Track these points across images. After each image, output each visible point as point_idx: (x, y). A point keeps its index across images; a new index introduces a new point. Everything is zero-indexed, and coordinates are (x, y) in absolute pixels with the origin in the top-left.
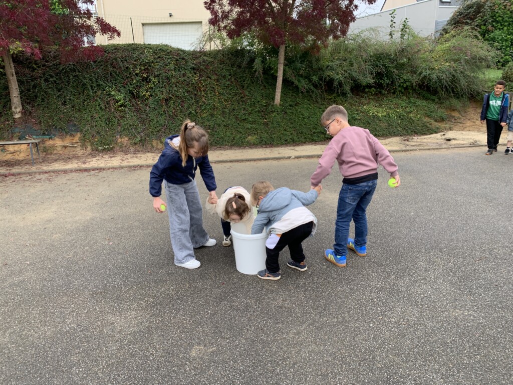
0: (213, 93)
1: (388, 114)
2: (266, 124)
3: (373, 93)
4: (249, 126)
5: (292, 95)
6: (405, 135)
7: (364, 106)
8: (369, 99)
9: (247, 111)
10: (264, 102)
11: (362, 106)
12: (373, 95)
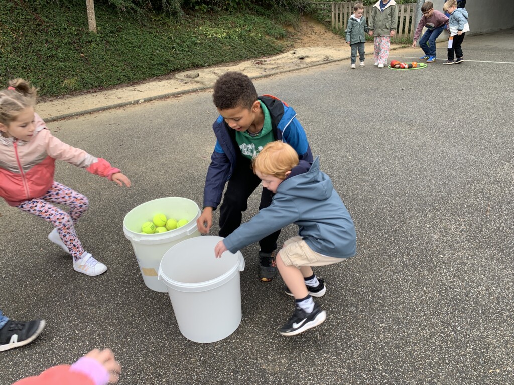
6: (254, 57)
7: (199, 27)
8: (202, 18)
11: (197, 27)
12: (205, 12)
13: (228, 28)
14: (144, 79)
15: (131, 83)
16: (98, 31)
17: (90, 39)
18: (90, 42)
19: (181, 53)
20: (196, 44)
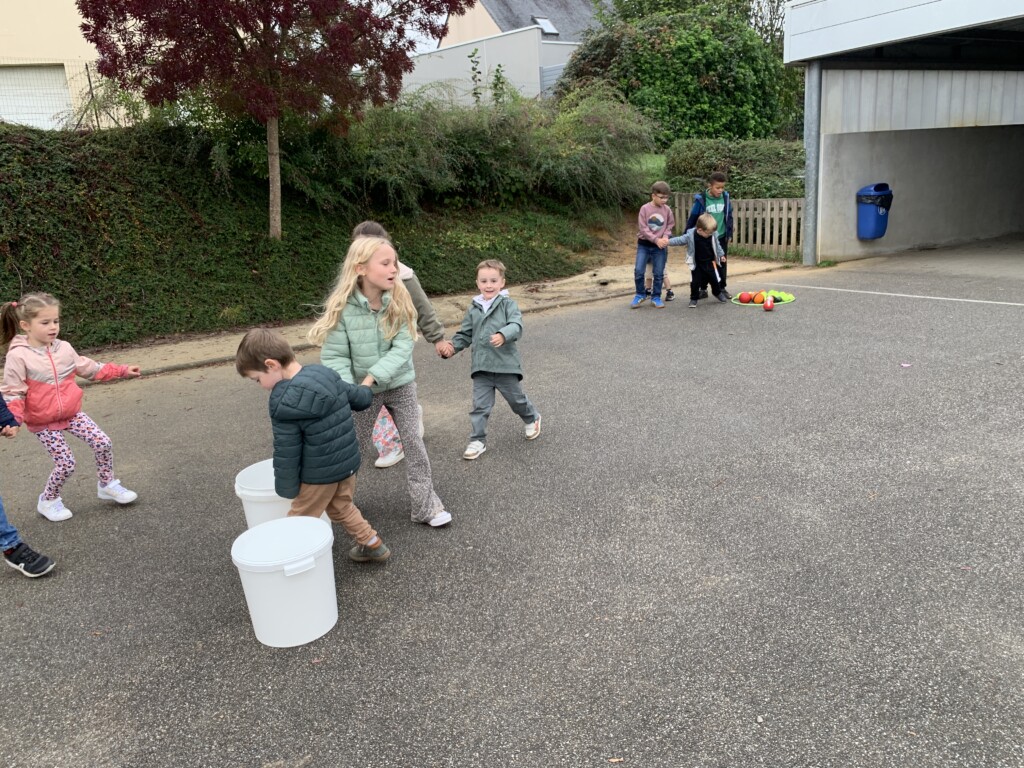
0: (127, 222)
1: (494, 245)
2: (258, 280)
3: (460, 205)
4: (222, 286)
5: (304, 218)
6: (528, 281)
7: (447, 231)
8: (454, 217)
9: (212, 255)
10: (247, 233)
11: (444, 231)
12: (460, 208)
13: (495, 233)
16: (282, 237)
17: (270, 249)
18: (269, 253)
20: (437, 258)
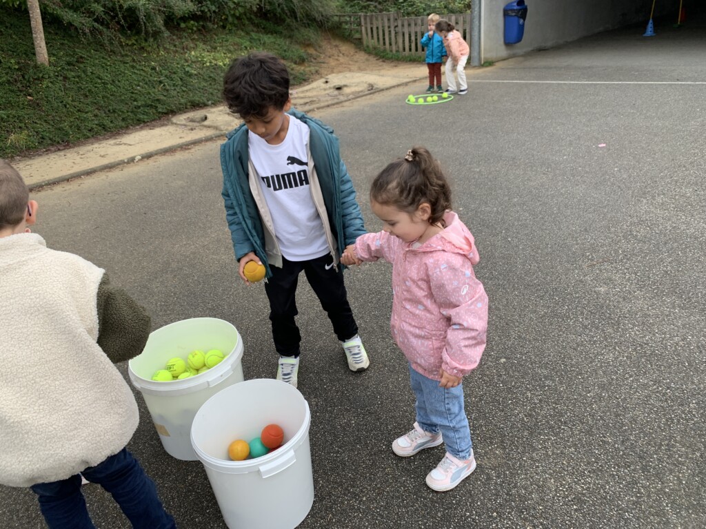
7: (191, 51)
8: (193, 39)
11: (188, 52)
12: (195, 32)
14: (127, 127)
15: (109, 134)
16: (50, 62)
17: (41, 75)
18: (40, 79)
19: (173, 88)
20: (190, 75)
